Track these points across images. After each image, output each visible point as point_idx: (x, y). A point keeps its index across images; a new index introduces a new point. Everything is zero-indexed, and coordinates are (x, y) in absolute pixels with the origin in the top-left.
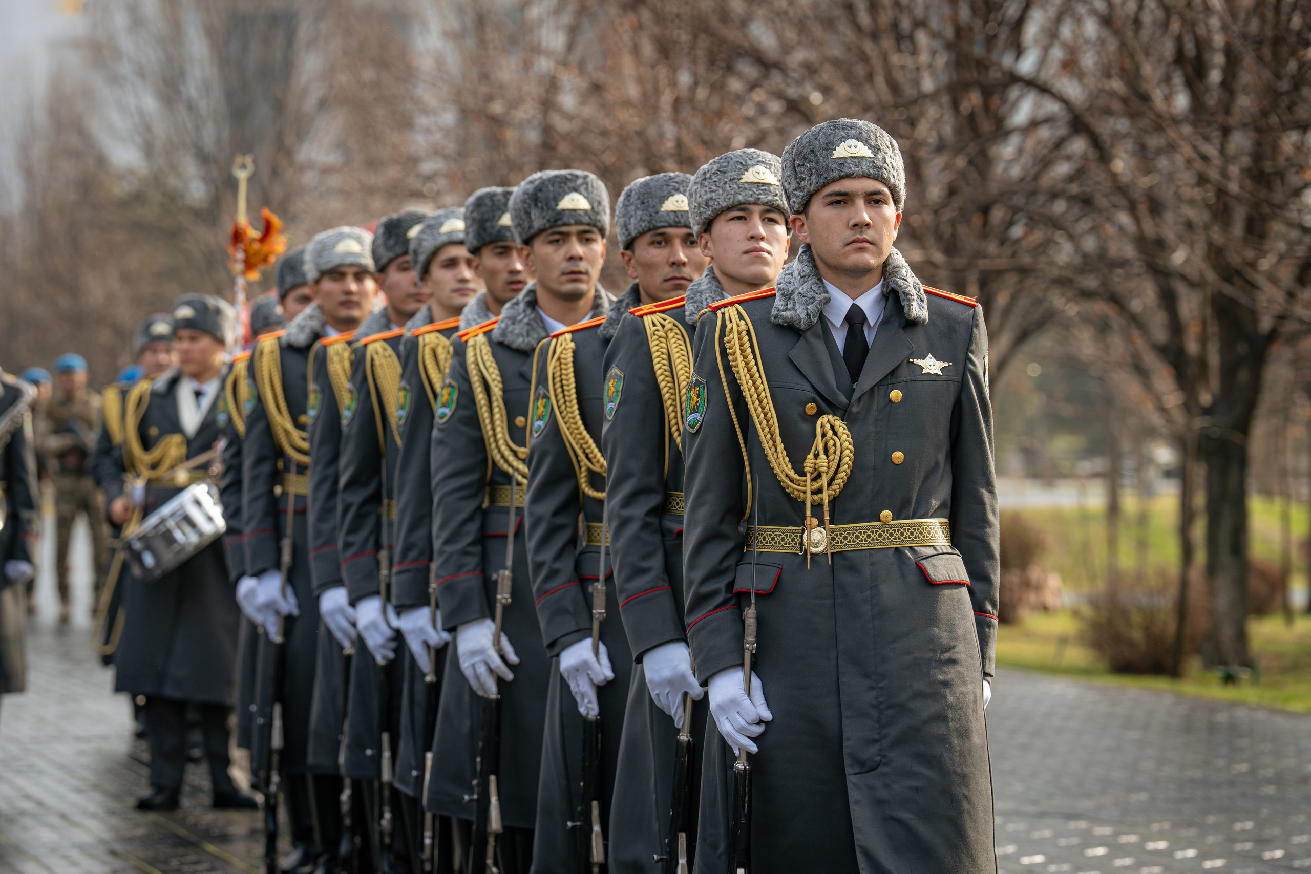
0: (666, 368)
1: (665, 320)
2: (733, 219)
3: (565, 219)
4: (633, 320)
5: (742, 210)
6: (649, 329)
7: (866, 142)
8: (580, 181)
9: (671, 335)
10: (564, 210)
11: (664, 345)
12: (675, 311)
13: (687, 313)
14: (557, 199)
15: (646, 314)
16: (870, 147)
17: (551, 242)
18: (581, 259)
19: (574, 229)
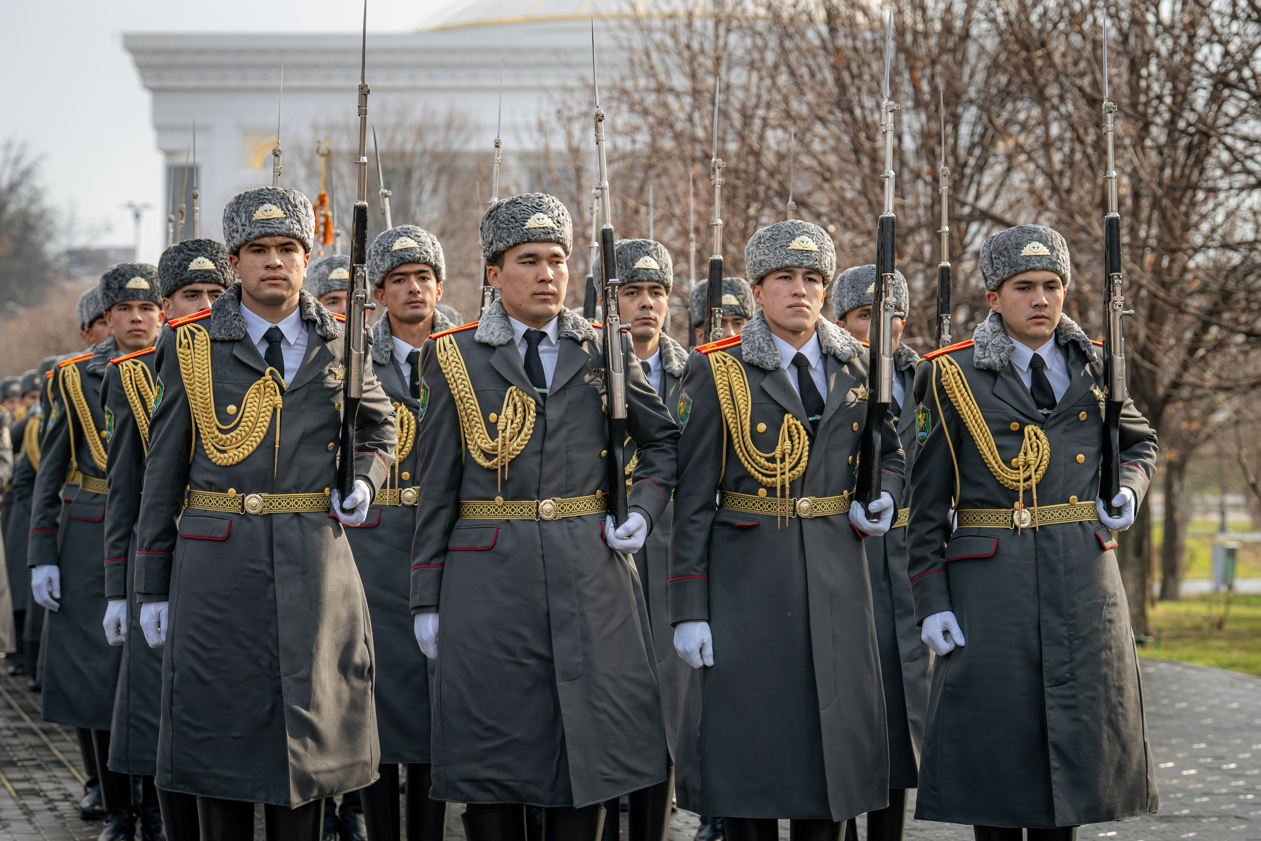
0: (729, 397)
1: (726, 357)
2: (780, 278)
3: (640, 277)
4: (700, 357)
5: (789, 271)
6: (714, 365)
7: (1045, 243)
8: (652, 247)
9: (731, 370)
10: (639, 269)
11: (725, 378)
12: (733, 349)
13: (743, 353)
14: (634, 260)
15: (710, 352)
16: (1048, 247)
17: (627, 294)
18: (651, 308)
19: (646, 284)
